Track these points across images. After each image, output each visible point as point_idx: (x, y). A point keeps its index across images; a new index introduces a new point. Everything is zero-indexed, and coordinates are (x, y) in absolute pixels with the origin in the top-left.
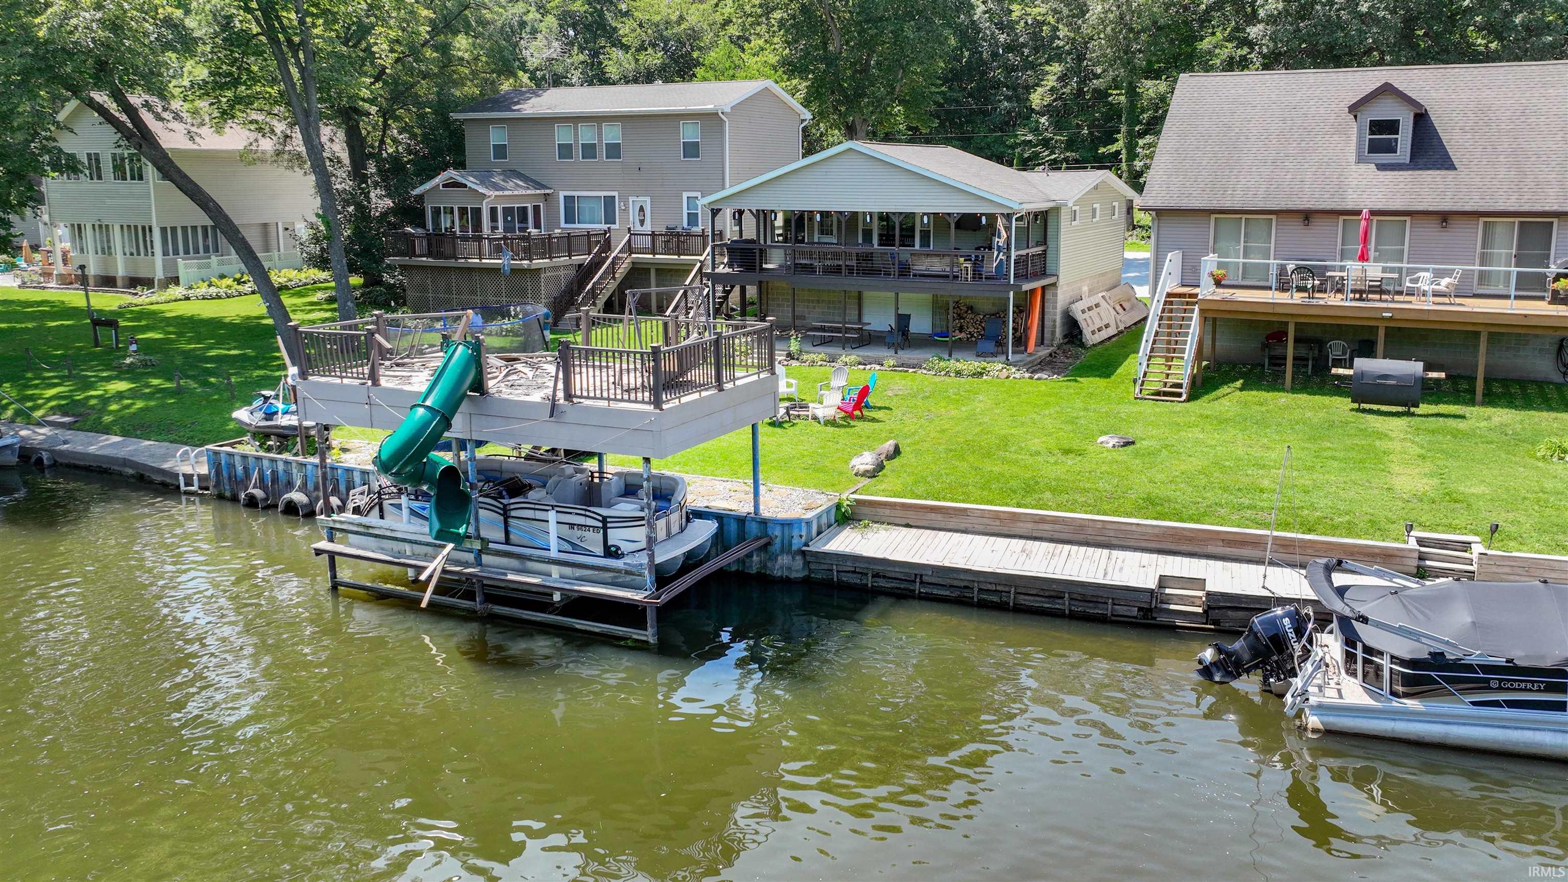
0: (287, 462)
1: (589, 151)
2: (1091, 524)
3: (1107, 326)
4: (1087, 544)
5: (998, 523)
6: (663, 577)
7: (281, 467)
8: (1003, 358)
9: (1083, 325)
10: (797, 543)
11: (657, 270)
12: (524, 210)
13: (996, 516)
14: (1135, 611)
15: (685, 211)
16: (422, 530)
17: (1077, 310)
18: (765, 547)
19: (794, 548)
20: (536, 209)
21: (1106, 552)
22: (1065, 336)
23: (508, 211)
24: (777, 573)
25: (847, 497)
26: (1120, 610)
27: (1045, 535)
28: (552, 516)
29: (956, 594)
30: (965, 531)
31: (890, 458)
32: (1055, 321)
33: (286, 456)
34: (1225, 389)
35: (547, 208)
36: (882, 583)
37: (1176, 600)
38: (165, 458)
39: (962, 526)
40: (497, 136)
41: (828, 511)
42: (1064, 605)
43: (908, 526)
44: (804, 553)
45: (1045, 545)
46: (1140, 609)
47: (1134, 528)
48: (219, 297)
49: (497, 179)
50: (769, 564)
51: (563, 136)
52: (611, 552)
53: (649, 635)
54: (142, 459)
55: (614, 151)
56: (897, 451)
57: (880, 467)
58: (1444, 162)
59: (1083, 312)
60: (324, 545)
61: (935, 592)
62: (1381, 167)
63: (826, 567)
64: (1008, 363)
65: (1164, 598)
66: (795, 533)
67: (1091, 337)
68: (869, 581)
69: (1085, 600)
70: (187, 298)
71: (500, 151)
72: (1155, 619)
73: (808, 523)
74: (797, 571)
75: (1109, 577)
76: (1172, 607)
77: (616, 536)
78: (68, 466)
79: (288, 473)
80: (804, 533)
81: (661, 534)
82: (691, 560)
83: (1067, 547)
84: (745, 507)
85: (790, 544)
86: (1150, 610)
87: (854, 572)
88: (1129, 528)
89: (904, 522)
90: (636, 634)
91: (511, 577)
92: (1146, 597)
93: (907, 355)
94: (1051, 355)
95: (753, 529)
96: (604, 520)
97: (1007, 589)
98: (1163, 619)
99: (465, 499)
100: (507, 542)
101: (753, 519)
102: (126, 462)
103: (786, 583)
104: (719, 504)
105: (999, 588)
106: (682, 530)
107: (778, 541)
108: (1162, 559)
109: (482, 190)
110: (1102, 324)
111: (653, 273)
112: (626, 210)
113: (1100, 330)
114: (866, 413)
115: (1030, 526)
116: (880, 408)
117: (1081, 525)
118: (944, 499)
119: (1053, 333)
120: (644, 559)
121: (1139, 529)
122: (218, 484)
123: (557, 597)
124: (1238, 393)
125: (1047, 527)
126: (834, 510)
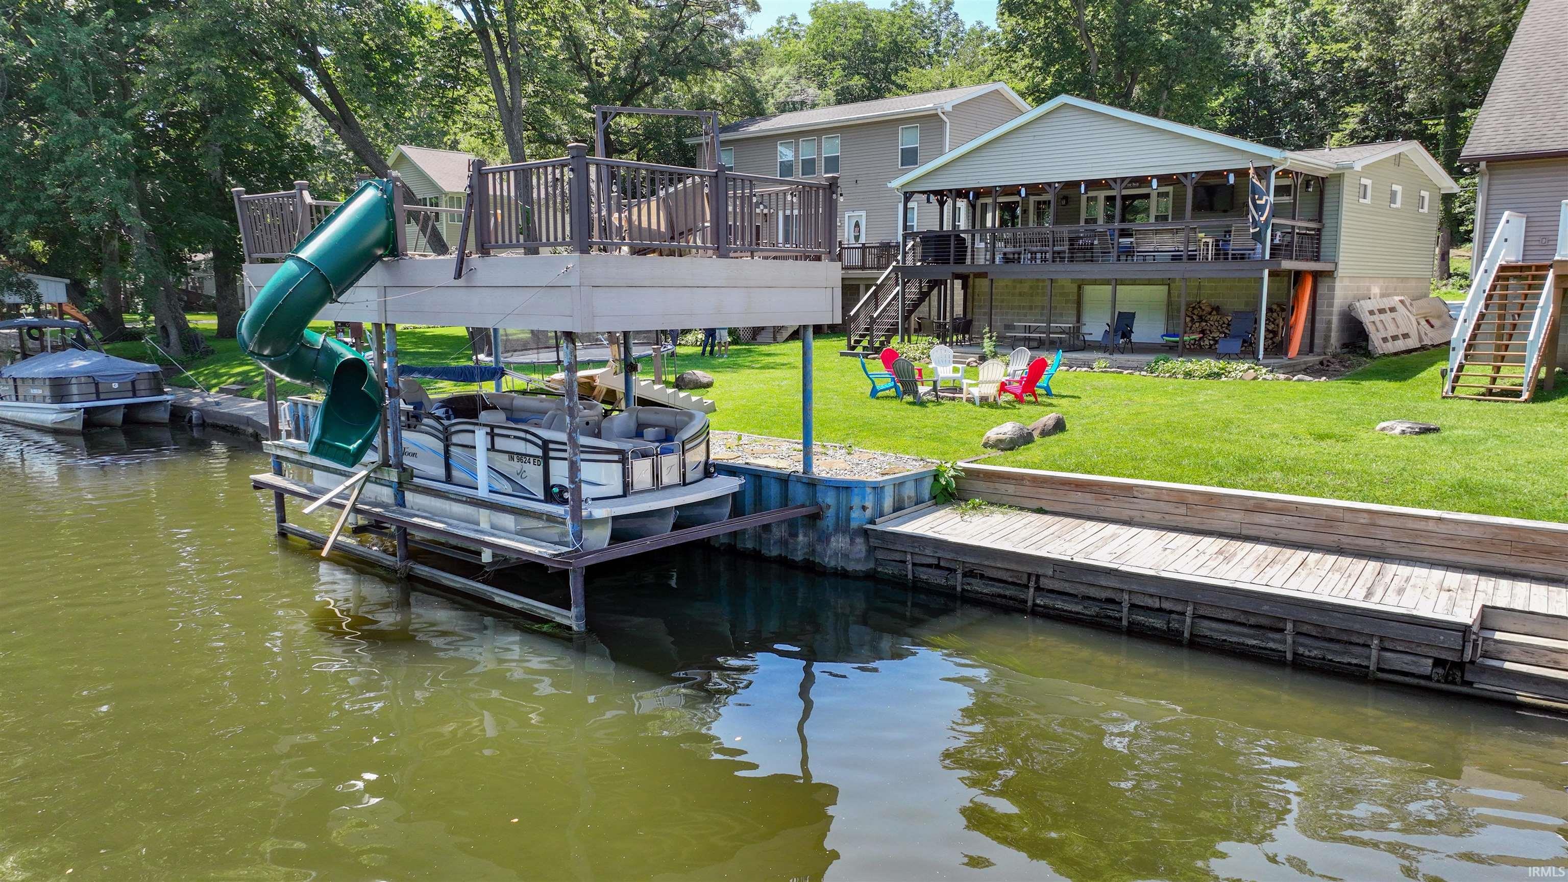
1: (809, 166)
2: (1348, 516)
3: (1406, 336)
4: (1341, 551)
5: (1182, 510)
8: (1251, 359)
9: (1370, 328)
11: (866, 286)
13: (1181, 498)
14: (1426, 666)
17: (1363, 310)
19: (854, 525)
21: (1373, 566)
22: (1344, 346)
24: (830, 561)
25: (956, 465)
26: (1396, 661)
27: (1264, 533)
29: (1093, 610)
30: (1129, 523)
32: (1329, 322)
36: (978, 586)
37: (1516, 653)
39: (1125, 514)
41: (918, 479)
42: (1285, 643)
43: (1041, 511)
45: (1261, 548)
46: (1438, 662)
47: (1431, 526)
50: (819, 548)
51: (786, 153)
52: (553, 494)
53: (574, 617)
55: (831, 164)
56: (1059, 427)
57: (1026, 439)
59: (1372, 313)
60: (270, 478)
61: (1059, 604)
63: (897, 556)
64: (1257, 365)
65: (1491, 647)
66: (856, 501)
69: (1325, 637)
72: (1470, 684)
73: (878, 490)
74: (858, 561)
75: (1376, 598)
76: (1508, 665)
77: (561, 472)
80: (869, 504)
83: (1301, 554)
84: (790, 464)
85: (848, 520)
86: (1460, 666)
87: (938, 566)
88: (1421, 525)
89: (1036, 504)
90: (558, 615)
92: (1455, 641)
93: (1125, 358)
94: (1321, 363)
96: (545, 445)
97: (1179, 608)
98: (1488, 685)
101: (799, 480)
104: (765, 462)
105: (1166, 605)
107: (831, 513)
108: (1487, 584)
110: (1399, 332)
111: (862, 289)
112: (841, 226)
113: (1395, 338)
115: (1238, 516)
119: (1327, 338)
121: (1442, 528)
123: (487, 556)
125: (1266, 519)
126: (929, 481)
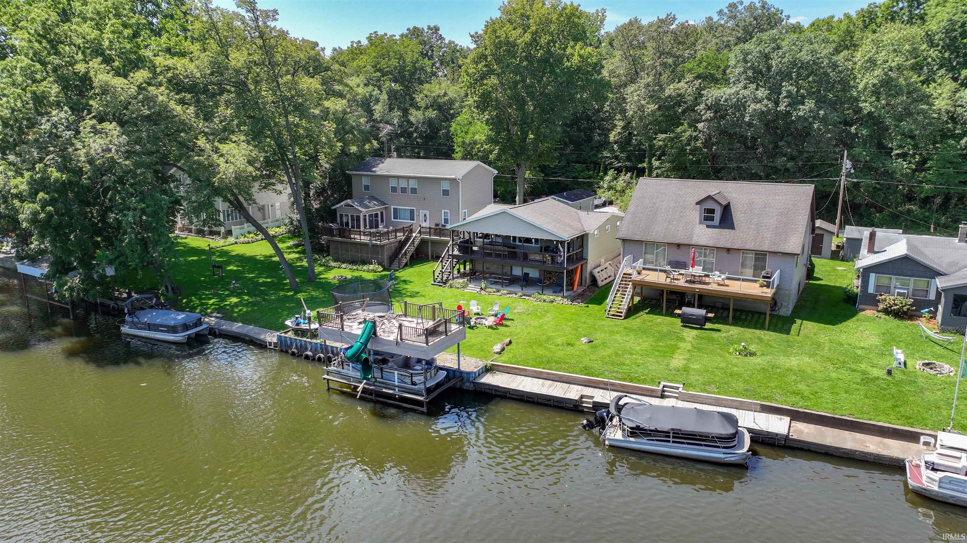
0: (305, 341)
1: (404, 190)
2: (564, 376)
3: (610, 277)
4: (563, 382)
6: (429, 391)
7: (303, 343)
8: (562, 294)
9: (598, 278)
10: (471, 379)
11: (432, 242)
12: (377, 214)
15: (443, 217)
16: (358, 375)
17: (596, 272)
18: (461, 380)
19: (471, 381)
20: (382, 213)
21: (568, 385)
22: (590, 283)
23: (370, 216)
24: (465, 388)
25: (489, 363)
26: (568, 405)
28: (396, 372)
31: (507, 345)
32: (586, 276)
33: (304, 339)
34: (642, 313)
35: (386, 212)
36: (497, 393)
37: (584, 403)
38: (260, 334)
40: (365, 181)
41: (482, 368)
43: (508, 374)
44: (474, 383)
47: (577, 378)
48: (249, 243)
49: (366, 202)
50: (463, 386)
51: (393, 183)
52: (413, 384)
53: (424, 409)
54: (251, 334)
55: (414, 191)
56: (510, 342)
57: (503, 349)
58: (731, 226)
59: (599, 272)
60: (325, 376)
61: (513, 397)
62: (708, 226)
63: (480, 388)
64: (563, 297)
65: (581, 402)
66: (471, 376)
67: (600, 283)
68: (494, 392)
69: (558, 402)
70: (236, 243)
71: (367, 188)
72: (578, 408)
73: (475, 373)
74: (471, 388)
75: (565, 395)
77: (415, 379)
78: (225, 335)
79: (306, 345)
80: (474, 376)
81: (429, 378)
82: (438, 385)
83: (557, 383)
84: (456, 367)
85: (469, 380)
86: (576, 406)
87: (489, 389)
88: (575, 378)
90: (421, 409)
91: (384, 390)
92: (576, 402)
93: (527, 291)
94: (583, 291)
95: (458, 374)
96: (412, 374)
97: (534, 397)
98: (580, 408)
99: (370, 367)
100: (382, 378)
101: (458, 371)
102: (246, 335)
103: (468, 391)
104: (448, 365)
105: (532, 396)
106: (435, 375)
107: (465, 378)
108: (584, 389)
109: (360, 209)
110: (607, 277)
111: (430, 244)
112: (419, 215)
113: (604, 279)
114: (504, 322)
116: (510, 320)
117: (561, 376)
118: (520, 365)
119: (586, 281)
120: (422, 386)
121: (579, 378)
122: (281, 347)
123: (397, 396)
124: (645, 315)
125: (551, 376)
126: (484, 368)
